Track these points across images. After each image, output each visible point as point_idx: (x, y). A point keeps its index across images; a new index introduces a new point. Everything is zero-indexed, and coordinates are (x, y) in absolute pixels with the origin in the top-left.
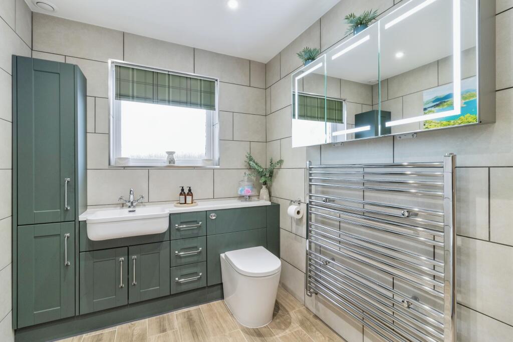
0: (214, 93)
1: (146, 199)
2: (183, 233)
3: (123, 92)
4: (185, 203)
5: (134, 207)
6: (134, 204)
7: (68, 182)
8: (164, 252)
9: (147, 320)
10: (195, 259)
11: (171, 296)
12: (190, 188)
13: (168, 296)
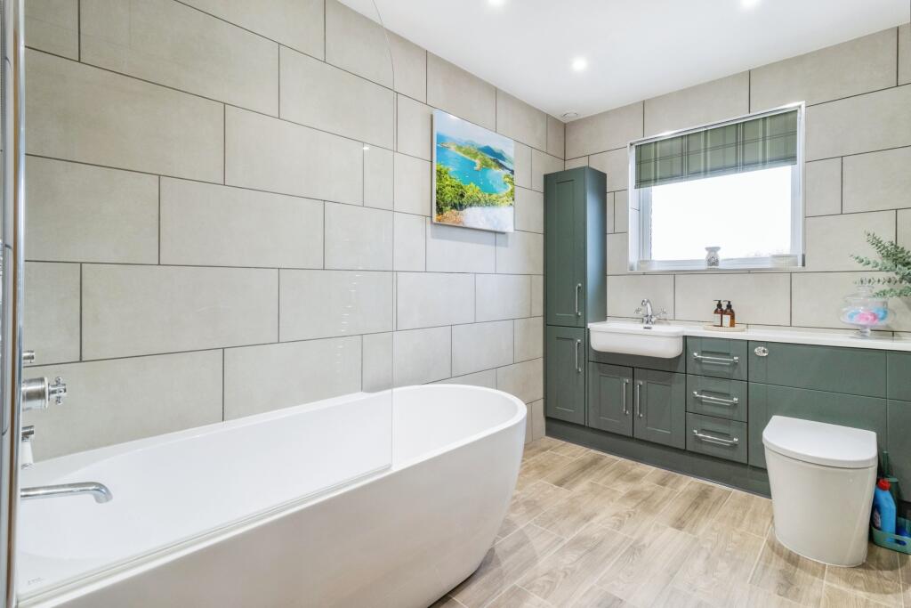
0: (795, 133)
1: (670, 316)
2: (705, 367)
3: (643, 178)
4: (721, 326)
5: (653, 323)
6: (653, 320)
7: (579, 288)
8: (677, 388)
9: (654, 469)
10: (726, 412)
11: (684, 451)
12: (729, 302)
13: (680, 450)
